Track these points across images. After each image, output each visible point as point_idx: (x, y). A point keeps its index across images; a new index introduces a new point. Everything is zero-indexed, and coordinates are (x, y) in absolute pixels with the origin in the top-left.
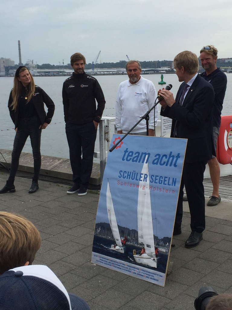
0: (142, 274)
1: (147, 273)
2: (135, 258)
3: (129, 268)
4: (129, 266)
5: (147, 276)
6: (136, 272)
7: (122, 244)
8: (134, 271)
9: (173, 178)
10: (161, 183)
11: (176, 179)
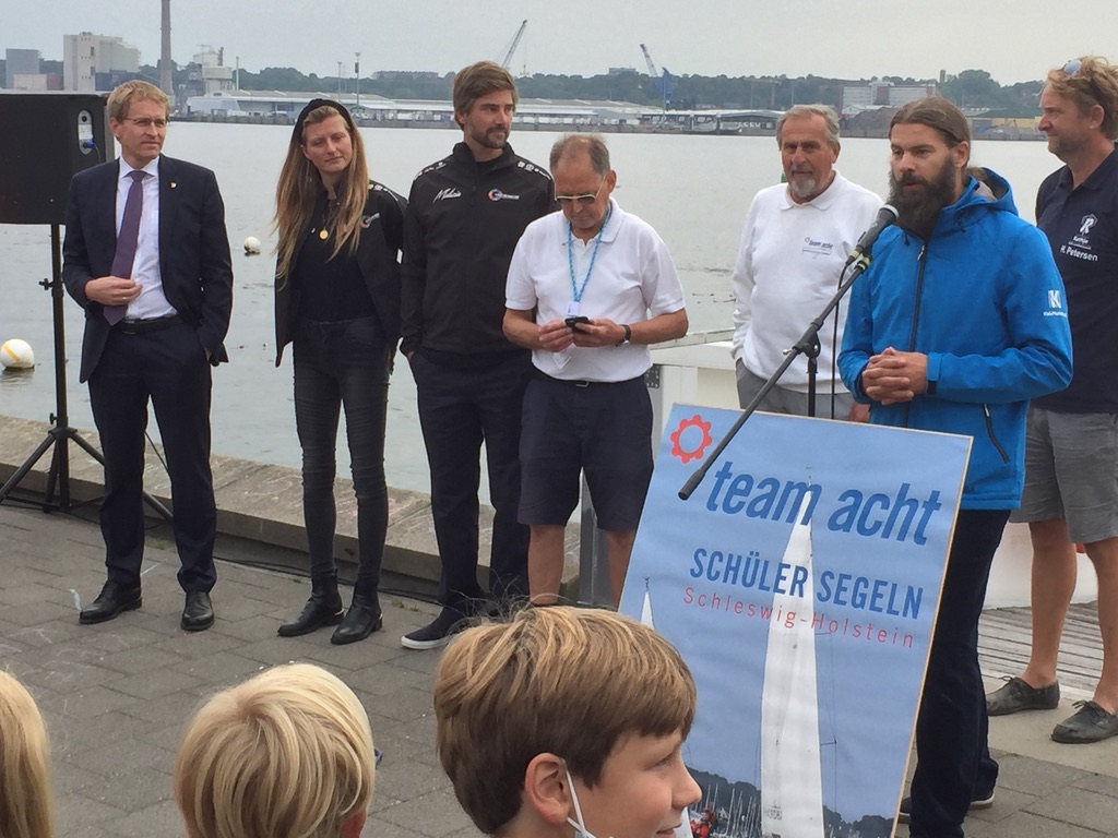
7: (696, 834)
9: (911, 590)
10: (862, 605)
11: (920, 590)
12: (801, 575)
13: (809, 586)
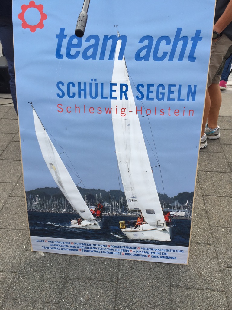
0: (143, 254)
1: (153, 251)
2: (124, 233)
3: (115, 249)
4: (115, 246)
5: (154, 255)
6: (132, 253)
7: (94, 216)
8: (127, 252)
9: (189, 86)
10: (163, 98)
11: (195, 86)
12: (124, 88)
13: (130, 93)
